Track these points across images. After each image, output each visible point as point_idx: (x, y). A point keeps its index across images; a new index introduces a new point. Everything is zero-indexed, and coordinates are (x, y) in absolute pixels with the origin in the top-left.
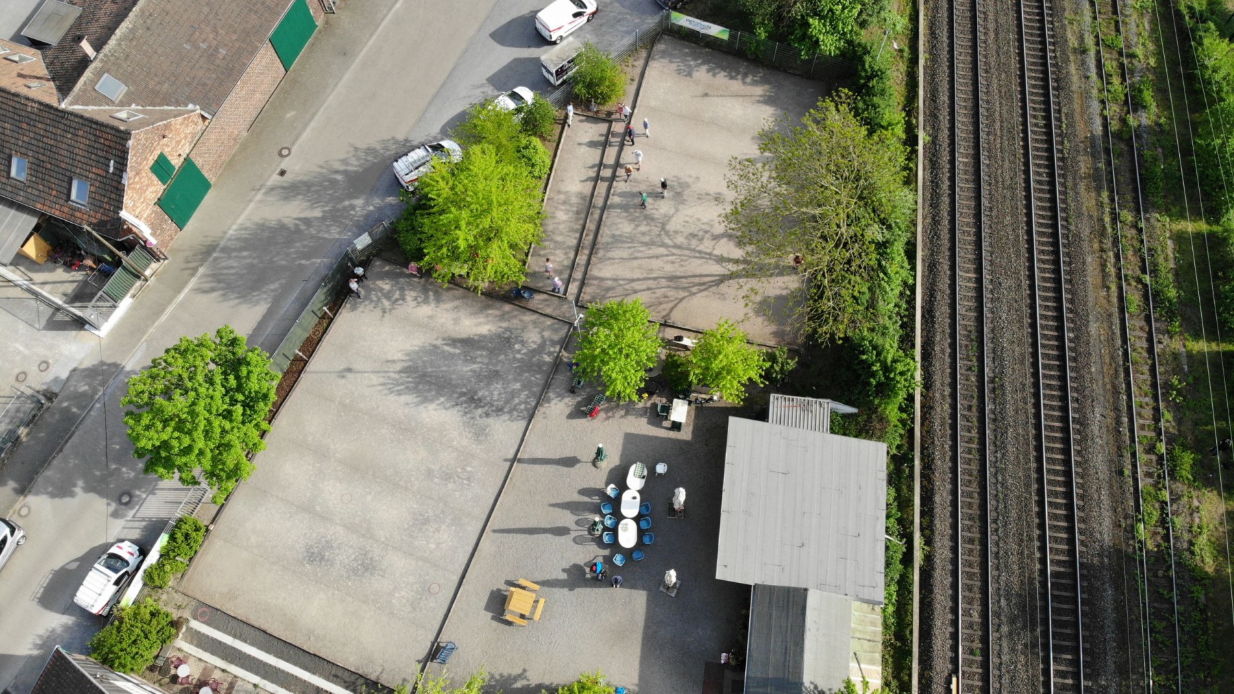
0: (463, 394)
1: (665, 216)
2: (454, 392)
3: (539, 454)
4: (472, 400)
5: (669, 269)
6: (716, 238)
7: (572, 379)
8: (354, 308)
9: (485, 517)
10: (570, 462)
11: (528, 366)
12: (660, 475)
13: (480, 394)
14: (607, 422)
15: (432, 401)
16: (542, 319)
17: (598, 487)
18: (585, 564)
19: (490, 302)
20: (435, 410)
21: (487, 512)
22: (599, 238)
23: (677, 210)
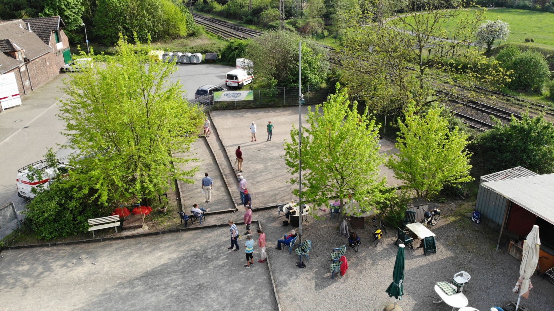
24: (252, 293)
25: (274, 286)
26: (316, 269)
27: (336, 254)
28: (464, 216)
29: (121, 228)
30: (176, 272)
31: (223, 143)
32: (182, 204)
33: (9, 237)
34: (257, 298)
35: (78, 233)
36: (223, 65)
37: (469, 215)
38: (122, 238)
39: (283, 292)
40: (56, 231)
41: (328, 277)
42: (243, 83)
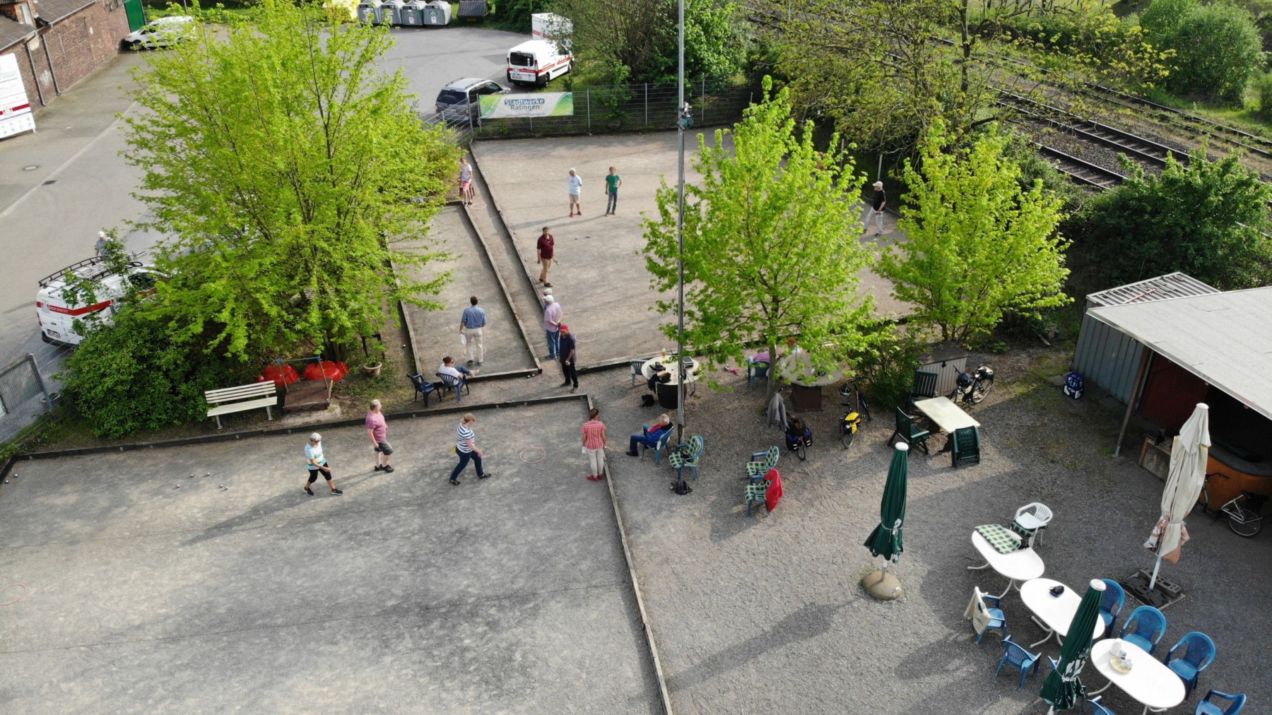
0: (397, 611)
7: (661, 472)
10: (807, 622)
13: (444, 590)
25: (623, 533)
26: (713, 498)
27: (757, 465)
28: (1045, 382)
29: (280, 411)
30: (408, 504)
31: (504, 218)
32: (417, 357)
33: (27, 431)
34: (584, 558)
35: (184, 421)
36: (501, 29)
37: (1058, 380)
38: (284, 432)
39: (640, 544)
40: (134, 418)
41: (739, 514)
42: (548, 74)
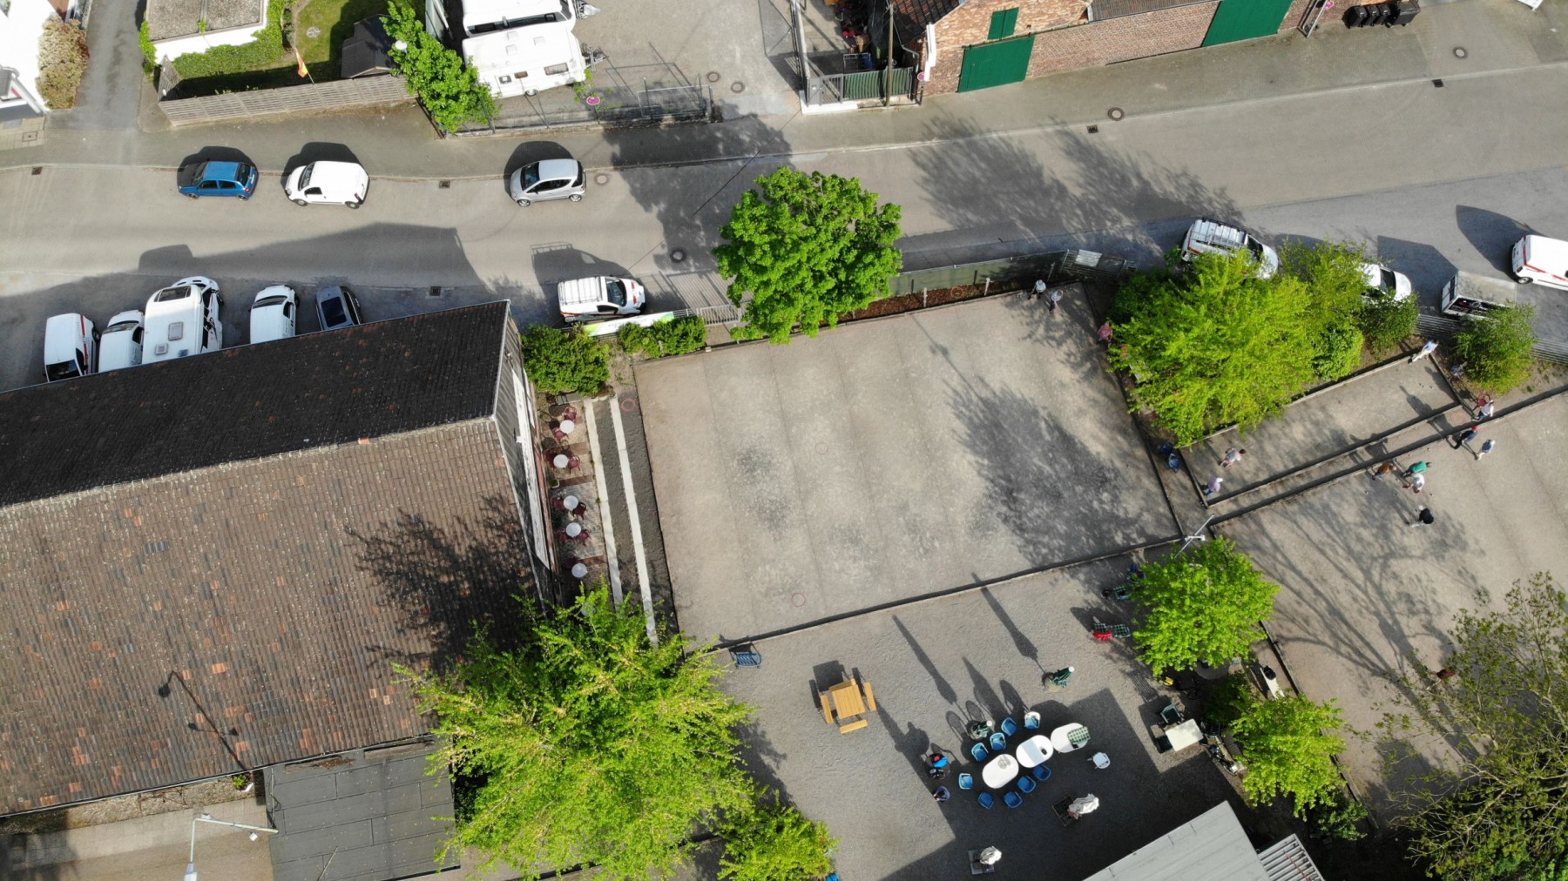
0: (1009, 480)
1: (1404, 549)
2: (1003, 468)
3: (1009, 607)
4: (1009, 492)
5: (1344, 600)
6: (1431, 629)
7: (1119, 582)
8: (1009, 305)
9: (902, 597)
10: (1027, 648)
11: (1092, 522)
12: (1093, 764)
13: (1022, 496)
14: (1103, 658)
15: (976, 453)
16: (1160, 499)
17: (1024, 700)
18: (933, 746)
19: (1130, 430)
20: (970, 463)
21: (908, 596)
22: (1310, 492)
23: (1423, 557)
24: (1056, 542)
25: (1066, 567)
26: (1102, 608)
34: (1050, 550)
39: (1061, 575)
